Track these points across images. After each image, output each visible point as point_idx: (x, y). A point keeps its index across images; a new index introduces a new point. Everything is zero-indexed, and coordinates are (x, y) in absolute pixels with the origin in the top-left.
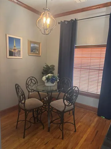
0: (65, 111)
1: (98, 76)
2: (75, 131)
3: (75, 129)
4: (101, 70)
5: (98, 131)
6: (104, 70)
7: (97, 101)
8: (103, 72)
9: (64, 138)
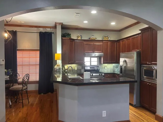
0: (23, 89)
1: (36, 69)
2: (29, 103)
3: (29, 102)
4: (38, 65)
5: (41, 100)
6: (40, 65)
7: (37, 85)
8: (39, 66)
9: (24, 106)
